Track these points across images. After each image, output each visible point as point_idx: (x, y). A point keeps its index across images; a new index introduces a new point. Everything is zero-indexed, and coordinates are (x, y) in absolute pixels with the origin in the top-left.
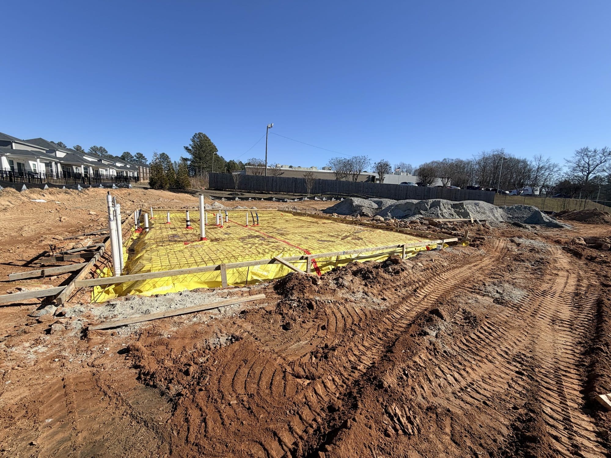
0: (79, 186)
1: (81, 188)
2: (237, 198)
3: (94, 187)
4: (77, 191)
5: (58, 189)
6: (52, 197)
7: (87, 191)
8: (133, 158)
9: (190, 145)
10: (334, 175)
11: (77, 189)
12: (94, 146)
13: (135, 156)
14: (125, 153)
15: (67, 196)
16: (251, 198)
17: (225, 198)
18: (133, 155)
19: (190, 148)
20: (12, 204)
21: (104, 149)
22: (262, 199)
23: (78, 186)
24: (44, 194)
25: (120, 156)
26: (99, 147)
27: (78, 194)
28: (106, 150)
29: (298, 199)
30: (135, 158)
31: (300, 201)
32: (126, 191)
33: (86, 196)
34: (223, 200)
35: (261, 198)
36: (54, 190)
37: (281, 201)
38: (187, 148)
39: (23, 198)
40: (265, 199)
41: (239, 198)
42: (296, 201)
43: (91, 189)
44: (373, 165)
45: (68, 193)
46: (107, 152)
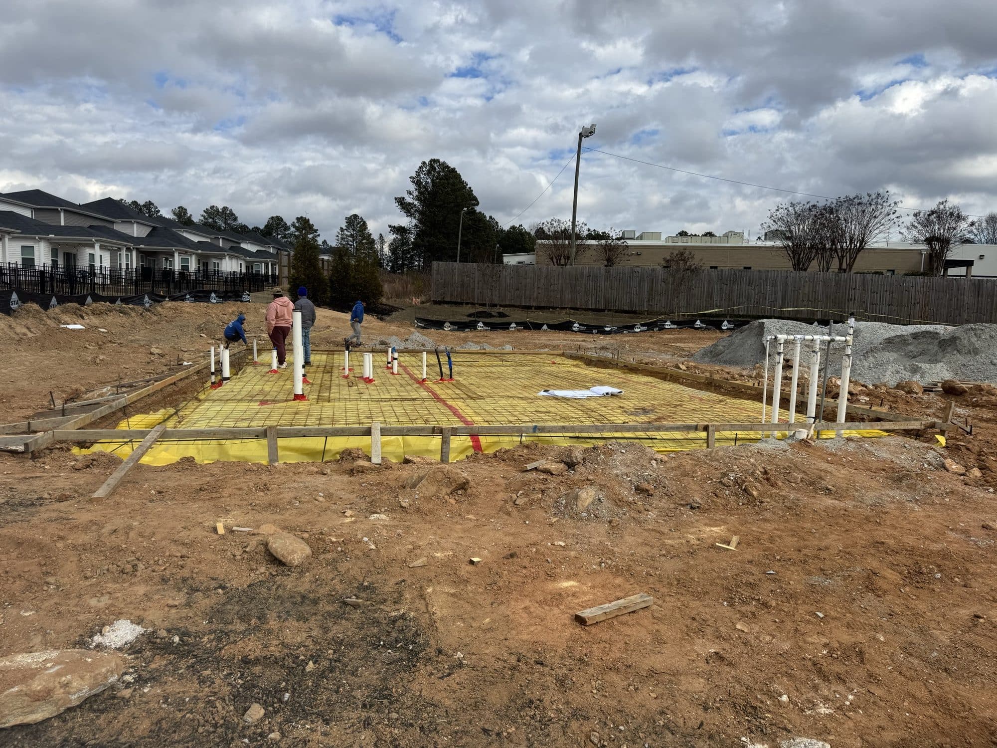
0: (146, 299)
1: (150, 301)
2: (481, 324)
3: (173, 299)
4: (140, 309)
5: (108, 303)
6: (95, 321)
7: (159, 309)
8: (289, 229)
9: (410, 193)
10: (784, 251)
11: (142, 304)
12: (212, 207)
13: (294, 225)
14: (272, 218)
15: (121, 319)
16: (516, 323)
17: (452, 323)
18: (289, 223)
19: (409, 199)
20: (30, 331)
21: (231, 211)
22: (545, 327)
23: (144, 298)
24: (84, 315)
25: (262, 227)
26: (220, 207)
27: (141, 314)
28: (233, 214)
29: (642, 325)
30: (292, 229)
31: (650, 333)
32: (234, 309)
33: (155, 318)
34: (447, 327)
35: (542, 325)
36: (102, 306)
37: (595, 331)
38: (401, 202)
39: (49, 322)
40: (552, 327)
41: (485, 324)
42: (637, 330)
43: (168, 304)
44: (909, 220)
45: (125, 313)
46: (236, 219)
